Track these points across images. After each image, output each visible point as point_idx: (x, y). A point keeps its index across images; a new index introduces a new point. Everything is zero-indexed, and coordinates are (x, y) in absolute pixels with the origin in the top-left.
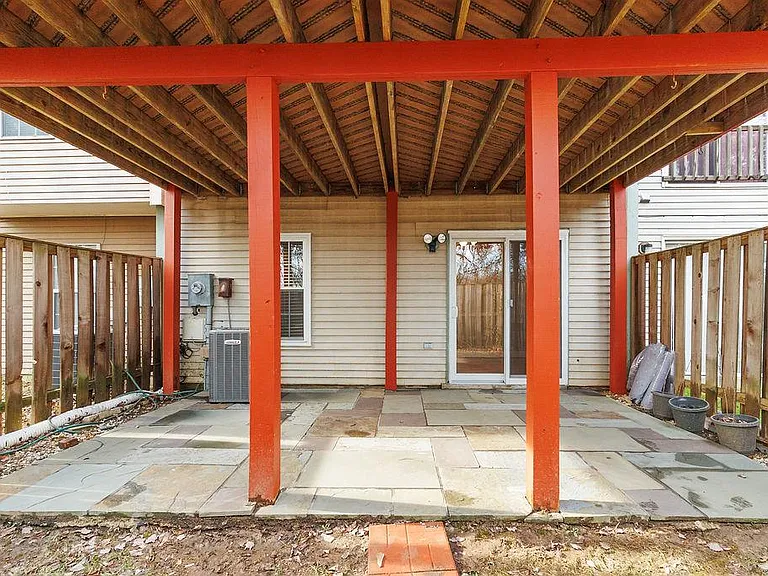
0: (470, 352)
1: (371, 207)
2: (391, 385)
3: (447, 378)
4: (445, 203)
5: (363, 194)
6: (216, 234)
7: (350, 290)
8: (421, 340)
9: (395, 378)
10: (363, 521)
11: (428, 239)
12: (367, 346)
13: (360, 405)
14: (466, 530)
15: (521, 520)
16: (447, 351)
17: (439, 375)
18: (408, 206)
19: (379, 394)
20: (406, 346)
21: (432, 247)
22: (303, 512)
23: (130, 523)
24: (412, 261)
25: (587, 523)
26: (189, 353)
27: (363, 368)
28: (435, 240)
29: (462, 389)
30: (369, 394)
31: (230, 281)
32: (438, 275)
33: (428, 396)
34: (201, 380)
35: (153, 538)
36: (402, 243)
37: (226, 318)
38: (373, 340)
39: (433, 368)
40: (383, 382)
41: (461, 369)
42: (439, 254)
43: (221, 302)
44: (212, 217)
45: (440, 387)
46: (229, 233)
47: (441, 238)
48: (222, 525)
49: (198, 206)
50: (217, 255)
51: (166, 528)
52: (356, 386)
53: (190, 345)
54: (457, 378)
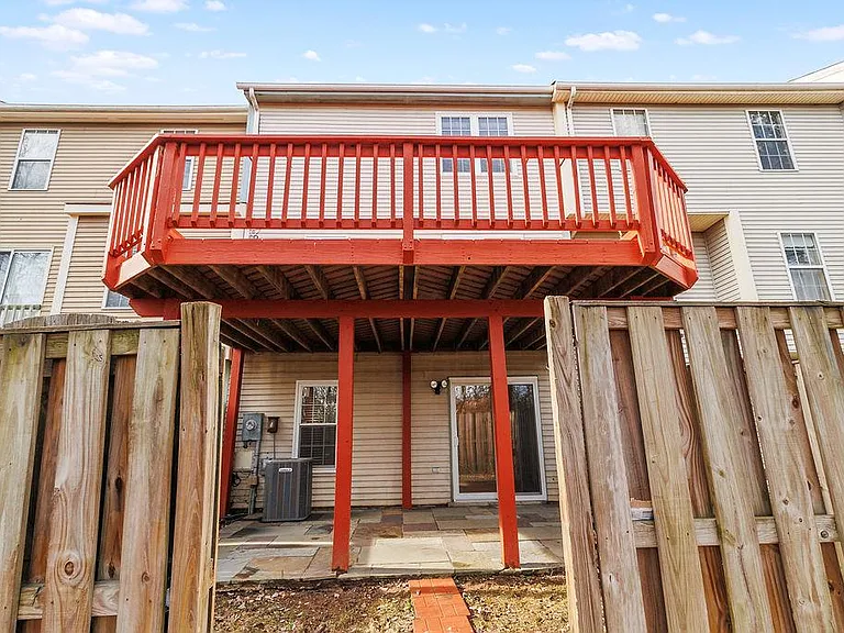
0: (472, 477)
1: (391, 361)
2: (407, 504)
3: (452, 497)
4: (445, 356)
5: (385, 350)
6: (269, 381)
7: (374, 424)
8: (430, 465)
9: (411, 499)
10: (404, 579)
11: (434, 384)
12: (387, 472)
13: (384, 519)
14: (466, 582)
15: (497, 573)
16: (451, 474)
17: (444, 495)
18: (419, 359)
19: (397, 512)
20: (418, 471)
21: (437, 390)
22: (368, 575)
23: (259, 587)
24: (421, 401)
25: (536, 574)
26: (237, 481)
27: (384, 490)
28: (439, 384)
29: (464, 507)
30: (389, 512)
31: (276, 419)
32: (442, 412)
33: (436, 512)
34: (246, 506)
35: (276, 595)
36: (415, 387)
37: (272, 450)
38: (392, 466)
39: (440, 489)
40: (400, 503)
41: (462, 490)
42: (443, 395)
43: (268, 436)
44: (265, 368)
45: (446, 505)
46: (278, 380)
47: (444, 383)
48: (317, 586)
49: (255, 360)
50: (267, 398)
51: (281, 590)
52: (377, 507)
53: (239, 474)
54: (459, 497)
